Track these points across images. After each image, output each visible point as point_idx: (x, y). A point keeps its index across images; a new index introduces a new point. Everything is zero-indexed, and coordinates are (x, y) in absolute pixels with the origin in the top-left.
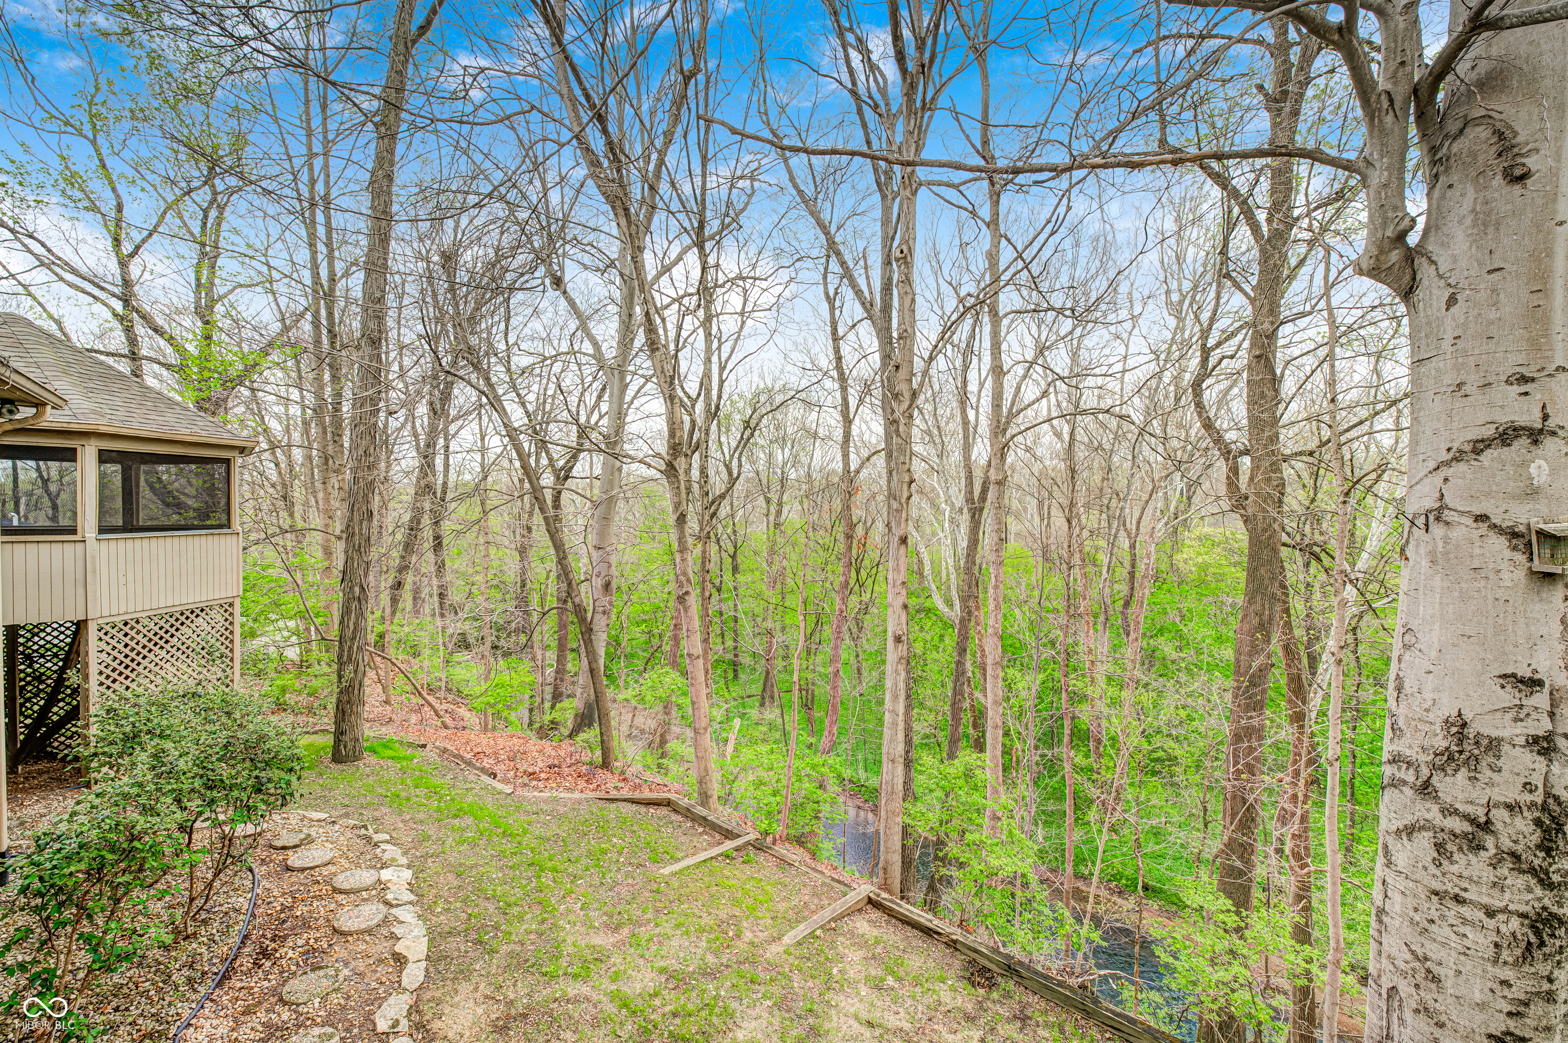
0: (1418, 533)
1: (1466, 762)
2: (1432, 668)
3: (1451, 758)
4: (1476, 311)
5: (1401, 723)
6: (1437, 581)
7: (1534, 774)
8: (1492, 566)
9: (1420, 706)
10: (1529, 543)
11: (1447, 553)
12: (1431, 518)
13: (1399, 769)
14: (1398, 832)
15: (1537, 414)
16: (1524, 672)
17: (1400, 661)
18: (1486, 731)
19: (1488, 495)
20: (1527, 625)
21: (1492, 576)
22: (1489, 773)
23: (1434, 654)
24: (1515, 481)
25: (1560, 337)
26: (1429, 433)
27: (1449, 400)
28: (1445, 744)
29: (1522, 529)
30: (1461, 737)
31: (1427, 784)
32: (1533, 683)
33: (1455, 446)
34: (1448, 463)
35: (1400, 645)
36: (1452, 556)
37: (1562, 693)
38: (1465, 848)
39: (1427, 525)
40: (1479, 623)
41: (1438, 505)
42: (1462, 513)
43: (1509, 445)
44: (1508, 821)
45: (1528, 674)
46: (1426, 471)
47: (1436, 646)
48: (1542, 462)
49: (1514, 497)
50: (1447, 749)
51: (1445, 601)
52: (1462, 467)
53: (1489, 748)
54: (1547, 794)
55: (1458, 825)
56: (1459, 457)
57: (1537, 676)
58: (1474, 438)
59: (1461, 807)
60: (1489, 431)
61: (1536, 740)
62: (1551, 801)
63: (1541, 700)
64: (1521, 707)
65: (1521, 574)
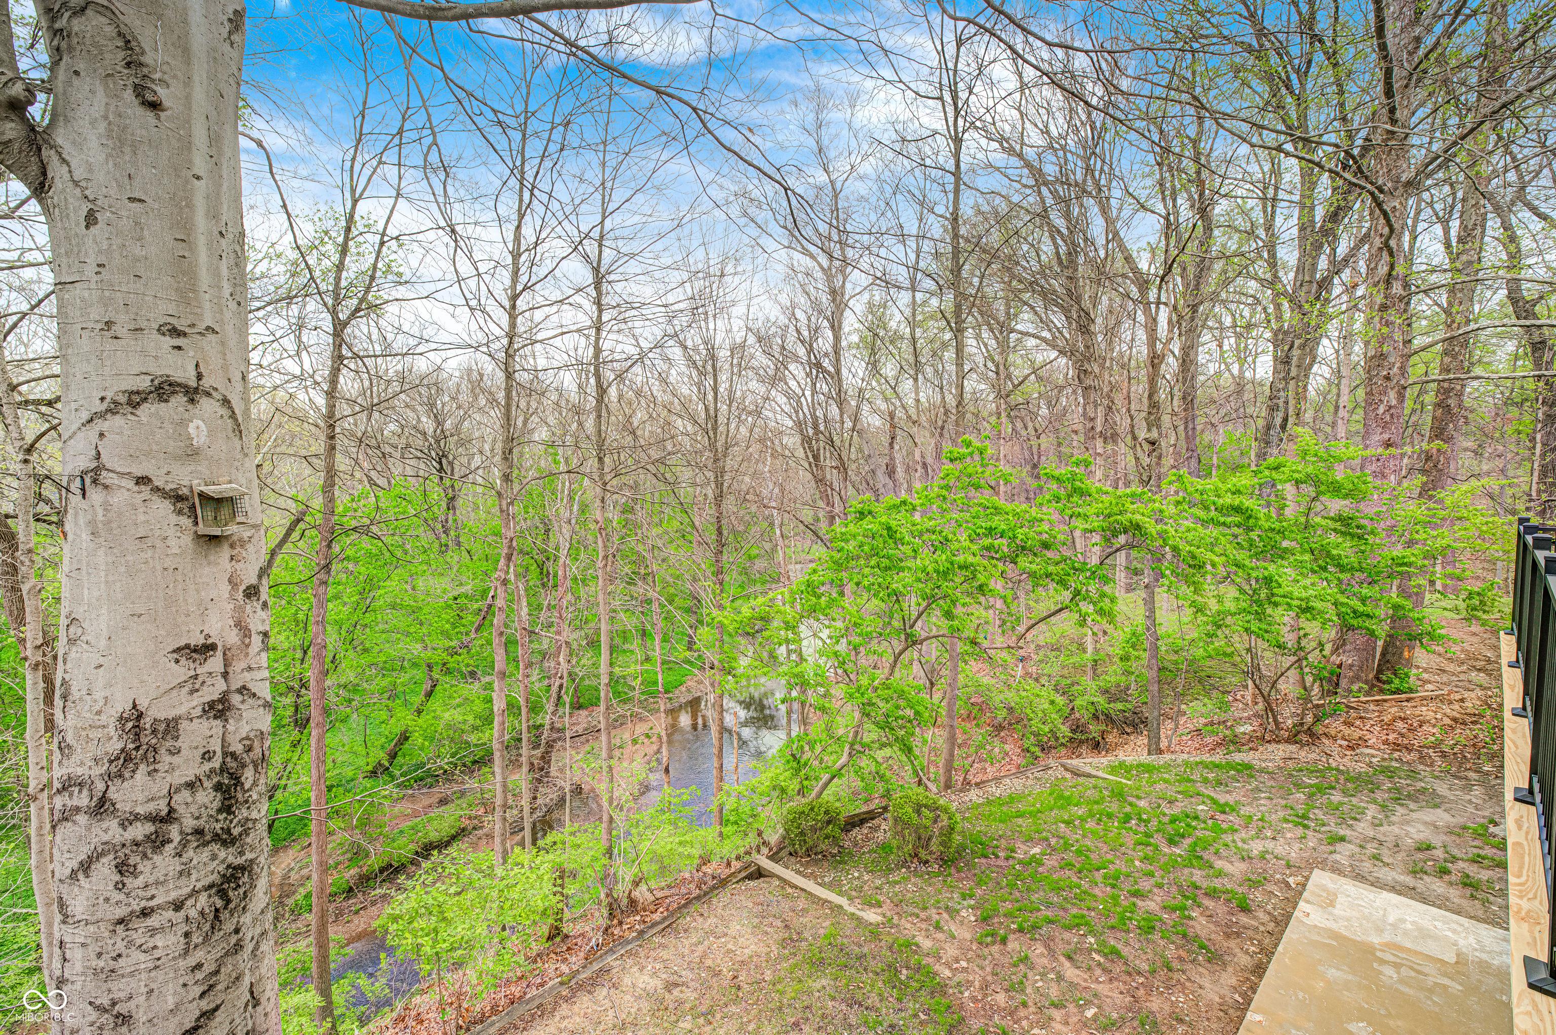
0: (75, 500)
1: (145, 757)
2: (102, 660)
3: (128, 759)
4: (120, 241)
5: (69, 739)
6: (101, 557)
7: (212, 740)
8: (158, 533)
9: (90, 711)
10: (193, 507)
11: (110, 522)
12: (88, 481)
13: (71, 795)
14: (73, 875)
15: (193, 373)
16: (197, 640)
17: (65, 662)
18: (162, 716)
19: (148, 454)
20: (198, 591)
21: (159, 544)
22: (168, 758)
23: (103, 643)
24: (175, 440)
25: (207, 296)
26: (79, 376)
27: (98, 339)
28: (120, 745)
29: (185, 491)
30: (137, 731)
31: (103, 800)
32: (208, 648)
33: (109, 395)
34: (102, 415)
35: (65, 640)
36: (114, 525)
37: (233, 651)
38: (149, 851)
39: (83, 490)
40: (149, 598)
41: (94, 464)
42: (121, 475)
43: (166, 401)
44: (190, 800)
45: (201, 641)
46: (78, 425)
47: (105, 634)
48: (200, 423)
49: (177, 458)
50: (123, 750)
51: (111, 578)
52: (117, 421)
53: (167, 732)
54: (225, 754)
55: (139, 831)
56: (113, 409)
57: (210, 641)
58: (129, 388)
59: (140, 810)
60: (144, 383)
61: (212, 705)
62: (228, 759)
63: (215, 663)
64: (196, 677)
65: (187, 539)
